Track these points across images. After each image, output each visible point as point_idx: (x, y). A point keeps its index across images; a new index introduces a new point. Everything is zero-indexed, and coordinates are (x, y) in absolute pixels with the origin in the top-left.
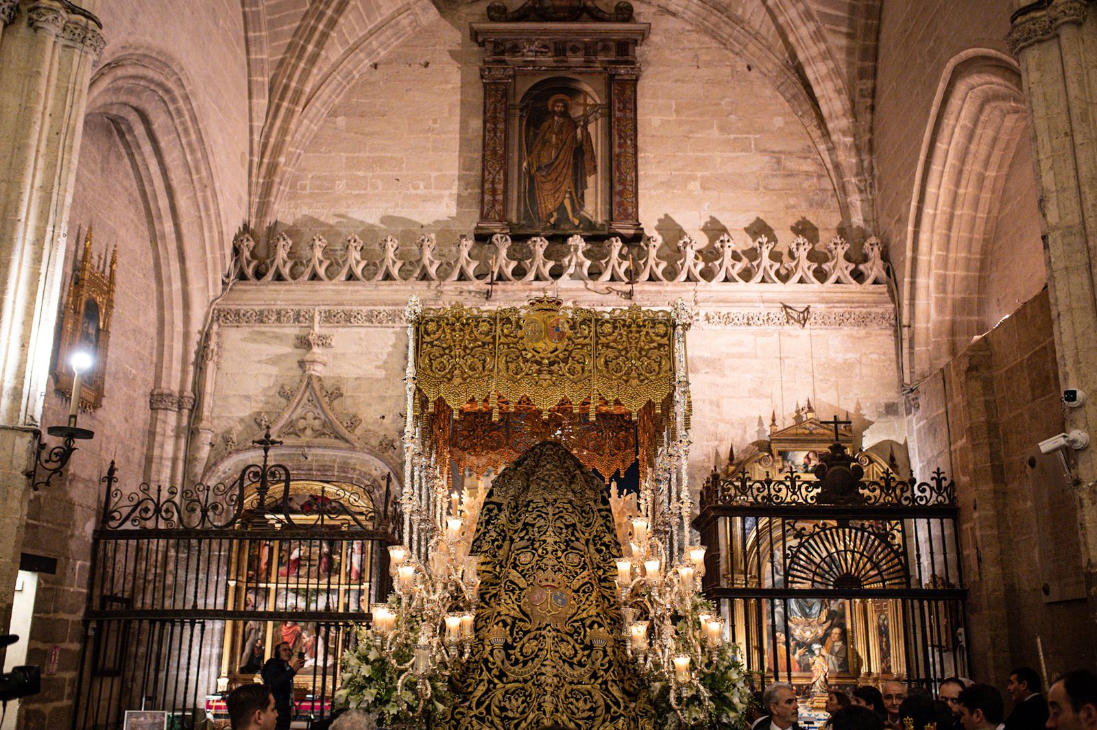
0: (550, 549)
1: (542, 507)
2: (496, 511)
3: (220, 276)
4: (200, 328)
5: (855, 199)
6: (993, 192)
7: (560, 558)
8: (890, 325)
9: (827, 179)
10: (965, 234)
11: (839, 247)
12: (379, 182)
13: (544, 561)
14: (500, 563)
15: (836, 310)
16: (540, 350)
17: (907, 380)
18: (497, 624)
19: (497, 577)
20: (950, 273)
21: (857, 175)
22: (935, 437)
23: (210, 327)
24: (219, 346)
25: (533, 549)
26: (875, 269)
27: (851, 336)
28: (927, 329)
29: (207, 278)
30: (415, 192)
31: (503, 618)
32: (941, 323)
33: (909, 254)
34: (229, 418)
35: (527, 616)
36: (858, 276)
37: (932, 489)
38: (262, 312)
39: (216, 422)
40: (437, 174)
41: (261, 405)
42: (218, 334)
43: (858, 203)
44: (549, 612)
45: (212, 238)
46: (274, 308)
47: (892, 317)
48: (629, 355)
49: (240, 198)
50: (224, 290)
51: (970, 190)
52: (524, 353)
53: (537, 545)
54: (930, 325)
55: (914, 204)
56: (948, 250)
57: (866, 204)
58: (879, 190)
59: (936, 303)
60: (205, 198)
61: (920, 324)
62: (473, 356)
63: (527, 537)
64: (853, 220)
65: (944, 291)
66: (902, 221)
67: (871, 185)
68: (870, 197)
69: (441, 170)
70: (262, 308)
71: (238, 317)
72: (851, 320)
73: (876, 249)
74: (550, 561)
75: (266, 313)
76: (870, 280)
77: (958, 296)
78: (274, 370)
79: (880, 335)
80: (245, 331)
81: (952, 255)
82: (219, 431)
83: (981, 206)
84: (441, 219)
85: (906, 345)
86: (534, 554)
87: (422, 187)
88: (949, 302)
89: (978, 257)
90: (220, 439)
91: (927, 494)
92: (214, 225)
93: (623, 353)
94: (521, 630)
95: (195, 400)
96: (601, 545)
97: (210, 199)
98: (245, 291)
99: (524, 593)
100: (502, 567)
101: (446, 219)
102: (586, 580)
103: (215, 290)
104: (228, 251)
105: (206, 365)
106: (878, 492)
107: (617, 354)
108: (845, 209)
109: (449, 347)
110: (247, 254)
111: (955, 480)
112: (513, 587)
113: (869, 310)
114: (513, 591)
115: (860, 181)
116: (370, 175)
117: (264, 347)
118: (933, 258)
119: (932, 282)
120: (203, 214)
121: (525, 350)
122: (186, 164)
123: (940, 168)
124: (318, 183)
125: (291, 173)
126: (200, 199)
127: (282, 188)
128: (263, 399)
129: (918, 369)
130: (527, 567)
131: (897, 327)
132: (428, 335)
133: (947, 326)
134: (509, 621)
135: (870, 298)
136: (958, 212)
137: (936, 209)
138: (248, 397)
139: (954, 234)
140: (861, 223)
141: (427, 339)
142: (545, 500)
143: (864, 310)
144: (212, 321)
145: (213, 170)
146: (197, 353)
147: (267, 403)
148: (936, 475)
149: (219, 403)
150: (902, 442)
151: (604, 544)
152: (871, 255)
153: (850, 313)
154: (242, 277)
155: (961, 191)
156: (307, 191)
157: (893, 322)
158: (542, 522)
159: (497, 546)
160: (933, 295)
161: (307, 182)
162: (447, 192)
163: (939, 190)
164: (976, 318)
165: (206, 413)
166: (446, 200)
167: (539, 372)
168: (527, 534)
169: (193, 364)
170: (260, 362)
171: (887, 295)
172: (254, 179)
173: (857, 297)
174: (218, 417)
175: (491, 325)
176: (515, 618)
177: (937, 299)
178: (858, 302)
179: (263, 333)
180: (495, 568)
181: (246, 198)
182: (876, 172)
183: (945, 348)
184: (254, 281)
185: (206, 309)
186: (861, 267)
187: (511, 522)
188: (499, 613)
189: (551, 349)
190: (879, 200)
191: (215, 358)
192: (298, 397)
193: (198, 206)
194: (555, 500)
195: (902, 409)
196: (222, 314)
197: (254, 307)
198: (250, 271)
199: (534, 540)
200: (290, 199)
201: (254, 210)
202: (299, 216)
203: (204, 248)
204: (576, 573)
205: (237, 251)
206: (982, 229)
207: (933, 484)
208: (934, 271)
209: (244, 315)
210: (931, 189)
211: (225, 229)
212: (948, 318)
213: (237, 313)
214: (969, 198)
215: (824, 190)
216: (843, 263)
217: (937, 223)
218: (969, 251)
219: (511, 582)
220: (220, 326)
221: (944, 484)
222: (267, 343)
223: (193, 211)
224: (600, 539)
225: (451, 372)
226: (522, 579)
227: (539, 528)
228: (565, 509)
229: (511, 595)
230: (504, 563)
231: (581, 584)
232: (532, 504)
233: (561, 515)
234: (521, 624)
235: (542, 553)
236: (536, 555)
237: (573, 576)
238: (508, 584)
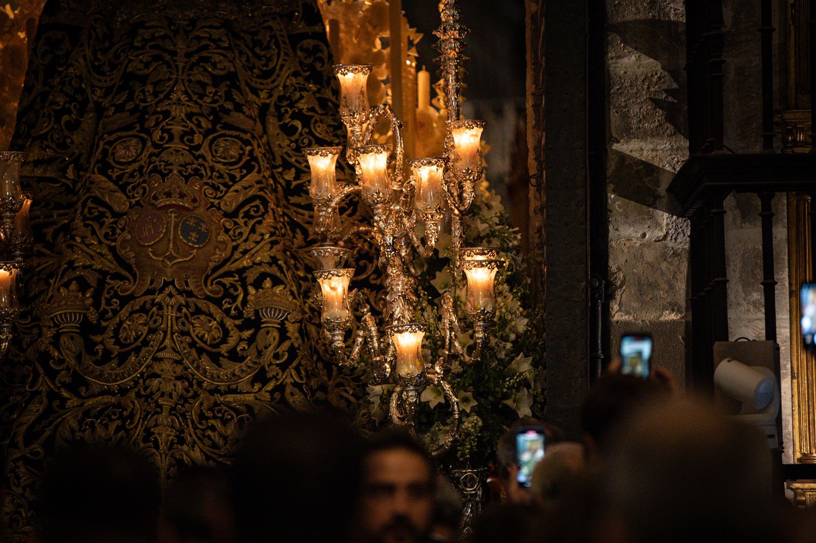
0: (177, 129)
1: (164, 37)
2: (64, 46)
13: (165, 154)
14: (75, 161)
19: (69, 190)
25: (143, 129)
31: (79, 272)
35: (128, 268)
44: (171, 258)
53: (150, 122)
63: (130, 106)
74: (176, 154)
86: (144, 142)
94: (116, 295)
96: (294, 116)
99: (122, 222)
100: (78, 168)
102: (252, 191)
112: (99, 211)
130: (130, 169)
134: (92, 280)
142: (170, 21)
158: (162, 71)
159: (68, 123)
168: (130, 98)
176: (105, 274)
180: (64, 170)
187: (97, 69)
188: (71, 263)
194: (193, 23)
199: (144, 110)
204: (233, 178)
219: (96, 199)
224: (291, 105)
226: (119, 194)
227: (155, 84)
228: (214, 41)
229: (96, 227)
230: (83, 160)
231: (241, 199)
232: (141, 31)
233: (204, 54)
234: (116, 284)
235: (162, 139)
236: (149, 143)
237: (225, 185)
238: (90, 204)
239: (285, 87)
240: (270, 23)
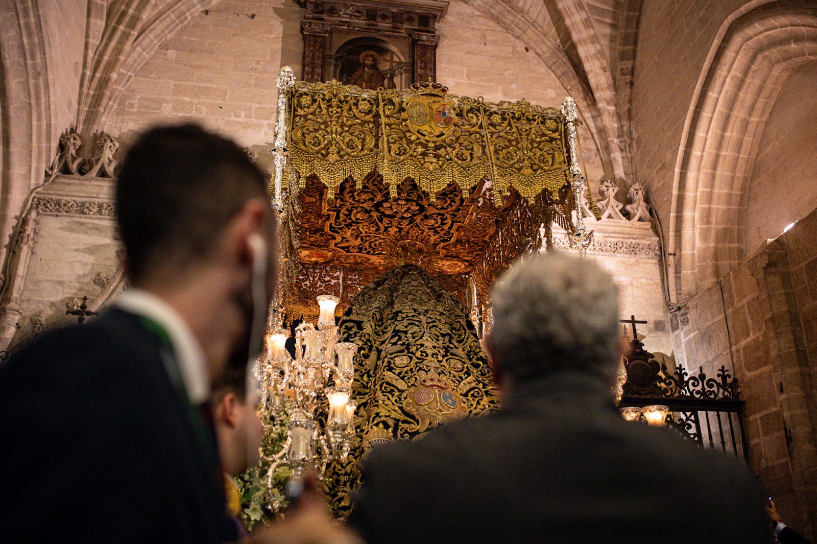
0: (429, 352)
1: (413, 316)
2: (354, 330)
3: (44, 167)
4: (18, 214)
5: (617, 155)
6: (754, 136)
7: (441, 361)
8: (656, 255)
9: (592, 142)
10: (727, 173)
11: (611, 189)
12: (204, 107)
13: (425, 362)
14: (368, 373)
15: (610, 239)
16: (426, 133)
17: (673, 300)
18: (377, 425)
19: (365, 387)
20: (714, 206)
21: (619, 137)
22: (709, 343)
23: (29, 213)
24: (36, 233)
25: (409, 352)
26: (640, 209)
27: (623, 262)
28: (693, 255)
29: (30, 166)
30: (236, 119)
31: (383, 419)
32: (706, 249)
33: (675, 192)
34: (39, 302)
35: (413, 417)
36: (627, 215)
37: (718, 385)
38: (83, 204)
39: (24, 305)
40: (257, 106)
41: (74, 291)
42: (37, 222)
43: (620, 159)
44: (441, 411)
45: (39, 127)
46: (96, 201)
47: (657, 248)
48: (519, 146)
49: (70, 103)
50: (45, 181)
51: (735, 134)
52: (408, 134)
53: (413, 349)
54: (695, 251)
55: (681, 148)
56: (712, 186)
57: (626, 161)
58: (638, 149)
59: (701, 233)
60: (37, 85)
61: (687, 251)
62: (351, 134)
63: (400, 342)
64: (616, 172)
65: (708, 222)
66: (667, 167)
67: (630, 146)
68: (629, 155)
69: (262, 104)
70: (84, 200)
71: (60, 208)
72: (623, 249)
73: (640, 193)
74: (431, 362)
75: (87, 205)
76: (636, 218)
77: (720, 227)
78: (90, 259)
79: (647, 263)
80: (65, 221)
81: (716, 190)
82: (27, 314)
83: (743, 150)
84: (259, 144)
85: (671, 270)
86: (411, 358)
87: (243, 115)
88: (713, 232)
89: (739, 192)
90: (27, 321)
91: (715, 389)
92: (44, 116)
93: (514, 143)
94: (406, 432)
95: (4, 282)
96: (478, 359)
97: (42, 87)
98: (68, 184)
99: (404, 395)
100: (369, 376)
101: (264, 144)
102: (473, 385)
103: (37, 179)
104: (55, 145)
105: (20, 248)
106: (673, 385)
107: (507, 143)
108: (608, 165)
109: (325, 123)
110: (73, 151)
111: (738, 376)
112: (390, 389)
113: (638, 241)
114: (391, 392)
115: (621, 142)
116: (196, 101)
117: (82, 237)
118: (698, 194)
119: (697, 215)
120: (33, 101)
121: (409, 131)
122: (22, 46)
123: (709, 115)
124: (146, 103)
125: (121, 91)
126: (31, 86)
127: (111, 103)
128: (77, 285)
129: (685, 289)
130: (405, 369)
131: (662, 257)
132: (301, 108)
133: (712, 251)
134: (391, 423)
135: (638, 232)
136: (723, 153)
137: (703, 151)
138: (61, 283)
139: (718, 172)
140: (623, 176)
141: (300, 112)
142: (415, 310)
143: (634, 241)
144: (31, 208)
145: (48, 61)
146: (12, 237)
147: (80, 289)
148: (721, 373)
149: (30, 287)
150: (670, 355)
151: (481, 359)
152: (637, 198)
153: (622, 243)
154: (66, 171)
155: (728, 134)
156: (135, 110)
157: (658, 252)
158: (415, 329)
159: (363, 354)
160: (698, 226)
161: (136, 102)
162: (265, 122)
163: (706, 134)
164: (736, 245)
165: (15, 294)
166: (265, 129)
167: (424, 154)
168: (400, 339)
169: (6, 246)
170: (76, 250)
171: (651, 230)
172: (85, 90)
173: (627, 230)
174: (28, 300)
175: (371, 104)
176: (398, 421)
177: (701, 229)
178: (628, 234)
179: (83, 224)
180: (362, 376)
181: (75, 106)
182: (635, 135)
183: (709, 271)
184: (77, 175)
185: (26, 196)
186: (628, 207)
187: (376, 333)
188: (377, 415)
189: (437, 133)
190: (637, 157)
191: (31, 243)
192: (114, 285)
193: (29, 92)
194: (427, 311)
195: (668, 326)
196: (42, 203)
197: (76, 199)
198: (74, 167)
199: (409, 344)
200: (117, 114)
201: (82, 118)
202: (125, 130)
203: (30, 136)
204: (461, 378)
205: (62, 147)
206: (743, 168)
207: (719, 380)
208: (699, 206)
209: (65, 205)
210: (700, 134)
211: (53, 122)
212: (712, 245)
213: (58, 203)
214: (733, 141)
215: (589, 150)
216: (613, 202)
217: (703, 164)
218: (731, 188)
219: (388, 383)
220: (38, 214)
221: (729, 381)
222: (86, 233)
223: (23, 97)
224: (476, 354)
225: (327, 148)
226: (401, 381)
227: (412, 334)
228: (439, 320)
229: (390, 396)
230: (371, 373)
231: (468, 388)
232: (400, 314)
233: (434, 324)
234: (406, 426)
235: (421, 355)
236: (414, 358)
237: (458, 380)
238: (385, 385)
239: (470, 347)
240: (459, 320)
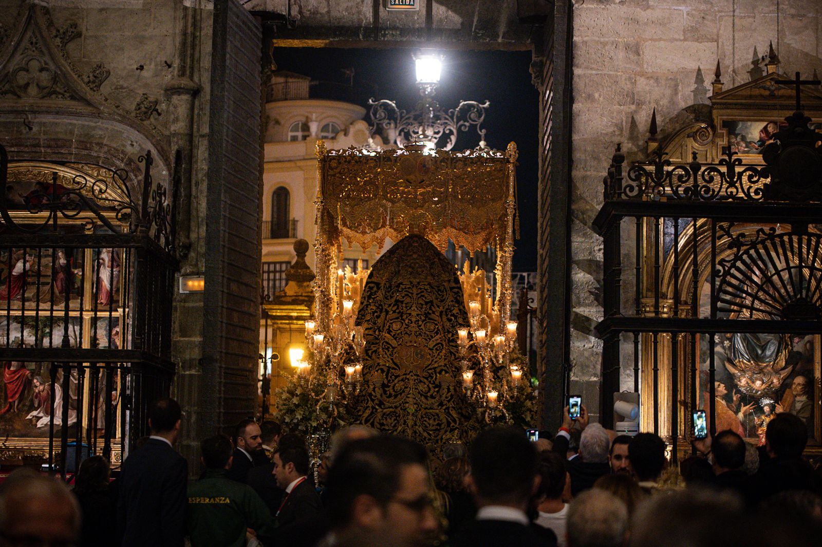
0: (414, 319)
1: (409, 288)
2: (375, 289)
13: (410, 328)
16: (412, 181)
19: (377, 339)
25: (402, 319)
31: (381, 367)
35: (397, 366)
44: (412, 363)
53: (404, 317)
63: (397, 311)
74: (413, 328)
86: (402, 323)
94: (393, 375)
96: (451, 315)
99: (395, 350)
100: (380, 331)
102: (438, 341)
112: (388, 346)
130: (398, 332)
134: (385, 369)
142: (411, 283)
151: (453, 315)
158: (408, 300)
159: (376, 316)
168: (398, 308)
175: (376, 162)
176: (389, 367)
180: (375, 332)
187: (386, 298)
188: (378, 364)
189: (420, 181)
194: (419, 283)
199: (402, 313)
204: (432, 336)
219: (387, 342)
224: (451, 311)
226: (394, 341)
227: (406, 304)
228: (426, 290)
229: (387, 351)
230: (381, 328)
231: (435, 343)
232: (401, 286)
233: (422, 294)
234: (393, 371)
235: (408, 322)
236: (404, 324)
237: (429, 339)
238: (385, 344)
239: (449, 305)
240: (444, 284)
